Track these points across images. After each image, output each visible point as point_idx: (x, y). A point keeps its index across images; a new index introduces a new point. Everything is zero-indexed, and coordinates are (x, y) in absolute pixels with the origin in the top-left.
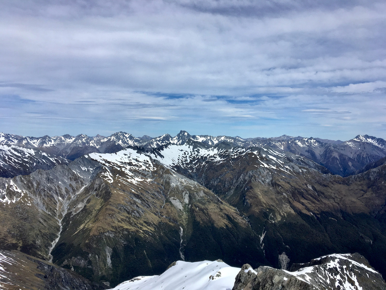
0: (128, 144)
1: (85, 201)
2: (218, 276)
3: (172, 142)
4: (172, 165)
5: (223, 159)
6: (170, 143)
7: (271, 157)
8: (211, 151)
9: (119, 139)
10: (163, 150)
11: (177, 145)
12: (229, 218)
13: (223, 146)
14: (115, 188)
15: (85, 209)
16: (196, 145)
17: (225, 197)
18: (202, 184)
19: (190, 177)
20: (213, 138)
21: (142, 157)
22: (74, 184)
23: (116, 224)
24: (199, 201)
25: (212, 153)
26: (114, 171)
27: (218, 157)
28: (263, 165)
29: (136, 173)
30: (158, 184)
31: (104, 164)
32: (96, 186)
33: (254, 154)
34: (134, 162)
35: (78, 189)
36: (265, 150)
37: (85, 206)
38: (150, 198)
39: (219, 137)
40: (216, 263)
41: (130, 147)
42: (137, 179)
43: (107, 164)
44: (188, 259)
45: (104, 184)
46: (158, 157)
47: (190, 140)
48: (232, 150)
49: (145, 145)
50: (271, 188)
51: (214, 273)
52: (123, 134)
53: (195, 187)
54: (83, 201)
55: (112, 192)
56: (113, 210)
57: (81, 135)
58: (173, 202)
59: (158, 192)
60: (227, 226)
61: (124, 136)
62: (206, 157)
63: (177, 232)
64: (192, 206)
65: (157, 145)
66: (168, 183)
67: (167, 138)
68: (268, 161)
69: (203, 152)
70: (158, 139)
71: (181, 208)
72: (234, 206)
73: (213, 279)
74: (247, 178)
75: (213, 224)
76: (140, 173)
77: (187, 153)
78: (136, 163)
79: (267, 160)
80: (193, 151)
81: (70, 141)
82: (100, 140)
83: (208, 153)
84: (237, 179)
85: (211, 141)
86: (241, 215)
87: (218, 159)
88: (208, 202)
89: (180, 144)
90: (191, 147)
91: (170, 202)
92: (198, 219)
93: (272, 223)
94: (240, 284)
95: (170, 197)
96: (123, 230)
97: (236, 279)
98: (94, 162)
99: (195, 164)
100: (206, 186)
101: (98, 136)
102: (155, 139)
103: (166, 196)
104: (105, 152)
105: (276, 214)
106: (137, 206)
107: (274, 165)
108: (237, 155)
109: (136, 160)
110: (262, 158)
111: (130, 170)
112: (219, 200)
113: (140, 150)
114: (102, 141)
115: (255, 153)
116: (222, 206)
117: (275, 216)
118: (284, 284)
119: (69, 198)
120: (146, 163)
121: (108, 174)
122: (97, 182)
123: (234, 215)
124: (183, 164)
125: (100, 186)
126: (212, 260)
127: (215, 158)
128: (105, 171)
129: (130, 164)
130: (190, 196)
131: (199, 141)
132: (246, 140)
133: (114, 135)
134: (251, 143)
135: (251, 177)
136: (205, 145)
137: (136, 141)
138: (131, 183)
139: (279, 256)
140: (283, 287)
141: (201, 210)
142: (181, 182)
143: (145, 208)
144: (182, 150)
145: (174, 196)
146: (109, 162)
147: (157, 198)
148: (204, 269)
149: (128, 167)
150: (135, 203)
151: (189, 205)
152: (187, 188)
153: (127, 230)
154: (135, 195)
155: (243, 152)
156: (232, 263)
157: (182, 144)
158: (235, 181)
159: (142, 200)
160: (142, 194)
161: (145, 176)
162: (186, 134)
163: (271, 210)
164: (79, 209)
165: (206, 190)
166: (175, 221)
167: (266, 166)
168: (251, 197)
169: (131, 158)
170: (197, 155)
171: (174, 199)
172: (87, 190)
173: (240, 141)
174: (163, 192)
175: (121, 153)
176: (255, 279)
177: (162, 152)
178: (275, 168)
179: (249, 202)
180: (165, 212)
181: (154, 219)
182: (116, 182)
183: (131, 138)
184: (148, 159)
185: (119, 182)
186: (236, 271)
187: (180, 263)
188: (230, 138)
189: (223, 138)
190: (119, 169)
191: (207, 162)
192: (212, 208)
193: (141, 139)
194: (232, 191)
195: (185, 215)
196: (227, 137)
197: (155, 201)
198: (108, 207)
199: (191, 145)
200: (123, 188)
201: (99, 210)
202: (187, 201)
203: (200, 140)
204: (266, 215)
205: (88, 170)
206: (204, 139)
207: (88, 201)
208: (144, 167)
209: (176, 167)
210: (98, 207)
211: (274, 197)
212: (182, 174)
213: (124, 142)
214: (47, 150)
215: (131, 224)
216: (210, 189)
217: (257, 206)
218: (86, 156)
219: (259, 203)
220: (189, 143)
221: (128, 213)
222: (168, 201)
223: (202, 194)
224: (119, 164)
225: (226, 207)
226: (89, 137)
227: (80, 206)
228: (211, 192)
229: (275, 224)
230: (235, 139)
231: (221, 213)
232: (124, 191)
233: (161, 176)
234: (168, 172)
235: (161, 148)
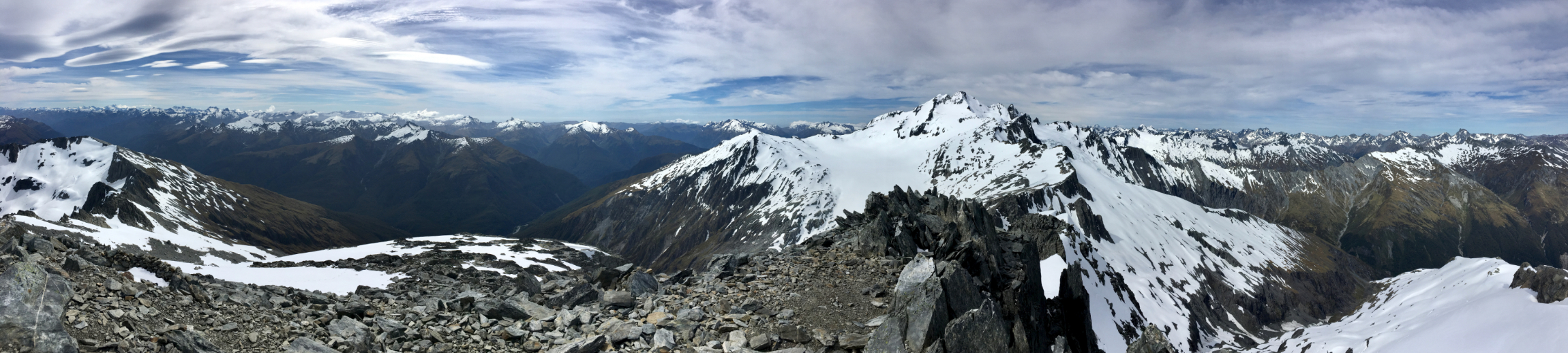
0: (1407, 143)
1: (1368, 197)
2: (1496, 272)
3: (1451, 141)
4: (1451, 164)
5: (1504, 158)
6: (1449, 142)
7: (1557, 156)
8: (1492, 150)
9: (1398, 138)
10: (1441, 149)
11: (1456, 143)
12: (1508, 217)
13: (1504, 144)
14: (1395, 186)
15: (1368, 204)
16: (1476, 144)
17: (1505, 196)
18: (1481, 184)
19: (1469, 176)
20: (1494, 136)
21: (1421, 156)
22: (1359, 180)
23: (1397, 219)
24: (1478, 200)
25: (1492, 152)
26: (1394, 170)
27: (1498, 155)
28: (1547, 164)
29: (1416, 172)
30: (1437, 183)
31: (1385, 163)
32: (1378, 184)
33: (1538, 153)
34: (1413, 161)
35: (1362, 186)
36: (1551, 148)
37: (1368, 202)
38: (1429, 197)
39: (1501, 135)
40: (1494, 259)
41: (1409, 146)
42: (1416, 178)
43: (1388, 163)
44: (1465, 256)
45: (1385, 182)
46: (1437, 156)
47: (1469, 139)
48: (1513, 149)
49: (1424, 144)
50: (1555, 188)
51: (1493, 269)
52: (1402, 133)
53: (1474, 186)
54: (1366, 197)
55: (1392, 189)
56: (1393, 207)
57: (1364, 135)
58: (1452, 201)
59: (1437, 191)
60: (1506, 225)
61: (1403, 135)
62: (1486, 156)
63: (1456, 229)
64: (1471, 205)
65: (1436, 143)
66: (1447, 182)
67: (1446, 136)
68: (1554, 160)
69: (1483, 151)
70: (1437, 138)
71: (1460, 206)
72: (1515, 206)
73: (1491, 274)
74: (1529, 177)
75: (1492, 223)
76: (1419, 172)
77: (1466, 152)
78: (1415, 162)
79: (1552, 159)
80: (1473, 150)
81: (1355, 140)
82: (1381, 139)
83: (1488, 152)
84: (1519, 178)
85: (1492, 139)
86: (1522, 215)
87: (1499, 157)
88: (1488, 201)
89: (1459, 143)
90: (1471, 146)
91: (1449, 201)
92: (1477, 218)
93: (1554, 224)
94: (1519, 281)
95: (1449, 196)
96: (1403, 225)
97: (1515, 275)
98: (1376, 161)
99: (1475, 163)
100: (1486, 185)
101: (1379, 135)
102: (1434, 137)
103: (1444, 195)
104: (1386, 151)
105: (1560, 215)
106: (1417, 204)
107: (1559, 165)
108: (1519, 153)
109: (1415, 159)
110: (1547, 158)
111: (1409, 169)
112: (1498, 200)
113: (1419, 149)
114: (1383, 140)
115: (1539, 151)
116: (1502, 206)
117: (1558, 216)
118: (1565, 283)
119: (1355, 194)
120: (1424, 162)
121: (1389, 173)
122: (1379, 180)
123: (1515, 215)
124: (1462, 163)
125: (1381, 184)
126: (1491, 257)
127: (1496, 157)
128: (1386, 169)
129: (1409, 163)
130: (1469, 195)
131: (1478, 139)
132: (1530, 138)
133: (1395, 134)
134: (1535, 141)
135: (1533, 177)
136: (1485, 144)
137: (1415, 140)
138: (1411, 182)
139: (1561, 256)
140: (1563, 285)
141: (1480, 209)
142: (1460, 181)
143: (1424, 206)
144: (1461, 149)
145: (1453, 195)
146: (1389, 161)
147: (1436, 197)
148: (1483, 265)
149: (1407, 166)
150: (1414, 201)
151: (1468, 204)
152: (1466, 187)
153: (1407, 226)
154: (1414, 193)
155: (1526, 151)
156: (1511, 261)
157: (1461, 142)
158: (1516, 180)
159: (1422, 198)
160: (1421, 192)
161: (1424, 175)
162: (1465, 132)
163: (1554, 211)
164: (1363, 203)
165: (1486, 189)
166: (1454, 219)
167: (1551, 165)
168: (1533, 197)
169: (1410, 157)
170: (1477, 154)
171: (1453, 198)
172: (1370, 187)
173: (1523, 139)
174: (1442, 191)
175: (1400, 152)
176: (1534, 277)
177: (1441, 152)
178: (1560, 167)
179: (1530, 202)
180: (1444, 210)
181: (1433, 217)
182: (1396, 180)
183: (1410, 137)
184: (1427, 158)
185: (1399, 181)
186: (1516, 268)
187: (1459, 259)
188: (1512, 136)
189: (1504, 136)
190: (1399, 168)
191: (1486, 162)
192: (1491, 207)
193: (1420, 137)
194: (1513, 191)
195: (1464, 214)
196: (1508, 135)
197: (1434, 200)
198: (1389, 203)
199: (1471, 143)
200: (1403, 186)
201: (1381, 206)
202: (1466, 200)
203: (1481, 138)
204: (1548, 215)
205: (1371, 168)
206: (1485, 137)
207: (1371, 197)
208: (1423, 167)
209: (1456, 166)
210: (1380, 203)
211: (1558, 197)
212: (1461, 173)
213: (1403, 141)
214: (1336, 148)
215: (1411, 221)
216: (1490, 188)
217: (1539, 206)
218: (1370, 155)
219: (1542, 203)
220: (1469, 141)
221: (1408, 210)
222: (1446, 200)
223: (1481, 193)
224: (1399, 163)
225: (1506, 207)
226: (1372, 137)
227: (1364, 201)
228: (1491, 192)
229: (1557, 225)
230: (1517, 137)
231: (1501, 213)
232: (1403, 189)
233: (1440, 176)
234: (1446, 170)
235: (1439, 147)
